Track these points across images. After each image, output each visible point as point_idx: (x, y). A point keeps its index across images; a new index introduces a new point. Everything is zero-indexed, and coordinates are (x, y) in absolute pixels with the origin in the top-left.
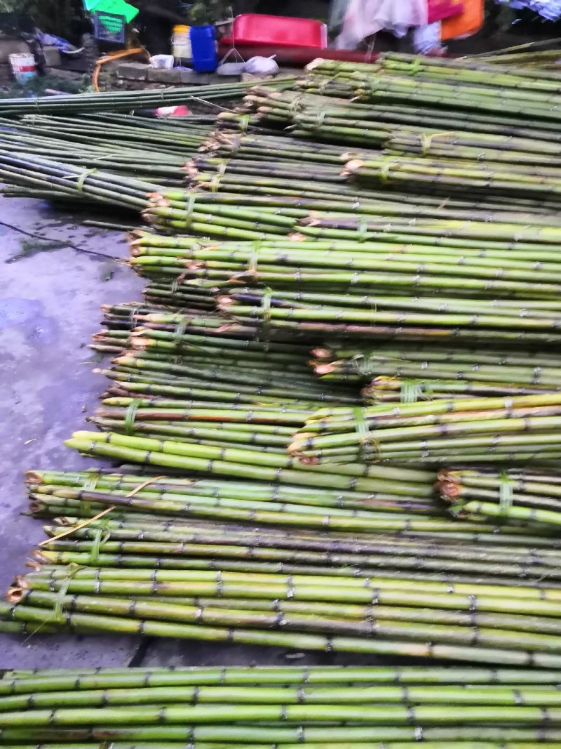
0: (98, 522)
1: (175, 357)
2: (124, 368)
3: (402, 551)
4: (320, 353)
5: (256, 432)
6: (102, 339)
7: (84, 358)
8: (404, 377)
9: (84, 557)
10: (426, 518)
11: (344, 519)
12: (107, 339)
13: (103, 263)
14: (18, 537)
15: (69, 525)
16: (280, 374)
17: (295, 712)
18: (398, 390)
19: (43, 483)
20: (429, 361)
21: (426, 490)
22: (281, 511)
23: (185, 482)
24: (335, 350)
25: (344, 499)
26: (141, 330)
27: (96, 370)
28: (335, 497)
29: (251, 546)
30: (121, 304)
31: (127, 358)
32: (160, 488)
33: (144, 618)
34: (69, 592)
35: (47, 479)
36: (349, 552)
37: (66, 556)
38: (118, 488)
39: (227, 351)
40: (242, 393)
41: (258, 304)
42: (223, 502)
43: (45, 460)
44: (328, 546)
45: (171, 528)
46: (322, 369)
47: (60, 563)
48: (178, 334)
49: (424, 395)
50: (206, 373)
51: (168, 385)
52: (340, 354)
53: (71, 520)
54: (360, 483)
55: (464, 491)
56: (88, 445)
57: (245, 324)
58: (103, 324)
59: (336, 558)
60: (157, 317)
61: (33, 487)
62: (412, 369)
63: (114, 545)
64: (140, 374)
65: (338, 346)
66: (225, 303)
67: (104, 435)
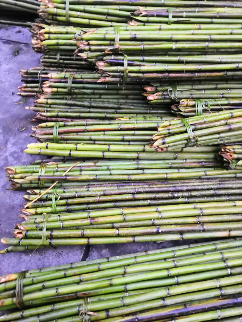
0: (51, 191)
1: (67, 97)
2: (41, 105)
3: (206, 187)
4: (149, 89)
5: (124, 135)
6: (23, 89)
7: (15, 101)
8: (194, 99)
9: (49, 209)
10: (213, 169)
11: (174, 174)
12: (26, 89)
13: (11, 45)
14: (8, 200)
15: (36, 194)
16: (124, 101)
17: (173, 272)
18: (194, 106)
19: (16, 173)
20: (204, 90)
21: (211, 156)
22: (143, 174)
23: (90, 163)
24: (157, 87)
25: (172, 163)
26: (47, 84)
27: (27, 108)
28: (168, 163)
29: (133, 194)
30: (30, 69)
31: (42, 99)
32: (79, 169)
33: (89, 237)
34: (47, 229)
35: (18, 171)
36: (182, 191)
37: (39, 210)
38: (57, 171)
39: (96, 91)
40: (107, 113)
41: (122, 65)
42: (113, 172)
43: (10, 159)
44: (171, 189)
45: (90, 189)
46: (150, 98)
47: (37, 214)
48: (69, 84)
49: (206, 108)
50: (86, 104)
51: (67, 112)
52: (160, 89)
53: (37, 191)
54: (179, 155)
55: (235, 156)
56: (37, 151)
57: (113, 76)
58: (22, 81)
59: (176, 195)
60: (54, 75)
61: (11, 176)
62: (197, 94)
63: (63, 202)
64: (50, 107)
65: (158, 85)
66: (101, 65)
67: (44, 145)
